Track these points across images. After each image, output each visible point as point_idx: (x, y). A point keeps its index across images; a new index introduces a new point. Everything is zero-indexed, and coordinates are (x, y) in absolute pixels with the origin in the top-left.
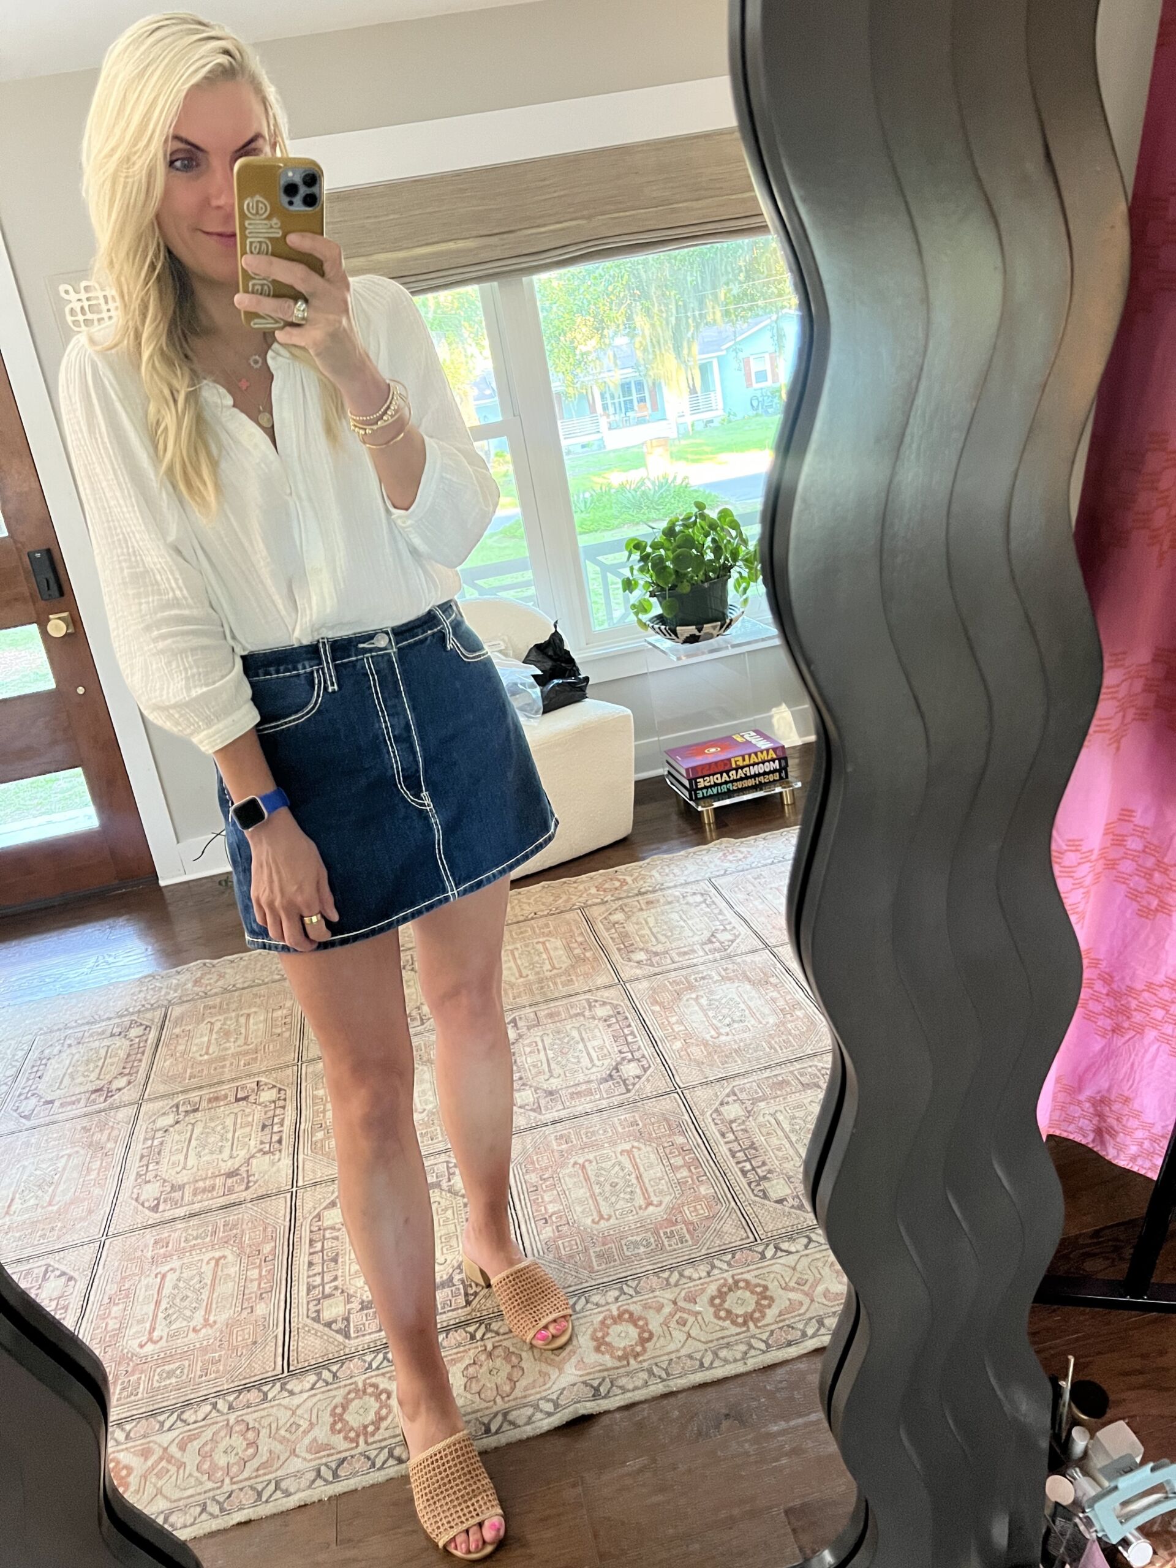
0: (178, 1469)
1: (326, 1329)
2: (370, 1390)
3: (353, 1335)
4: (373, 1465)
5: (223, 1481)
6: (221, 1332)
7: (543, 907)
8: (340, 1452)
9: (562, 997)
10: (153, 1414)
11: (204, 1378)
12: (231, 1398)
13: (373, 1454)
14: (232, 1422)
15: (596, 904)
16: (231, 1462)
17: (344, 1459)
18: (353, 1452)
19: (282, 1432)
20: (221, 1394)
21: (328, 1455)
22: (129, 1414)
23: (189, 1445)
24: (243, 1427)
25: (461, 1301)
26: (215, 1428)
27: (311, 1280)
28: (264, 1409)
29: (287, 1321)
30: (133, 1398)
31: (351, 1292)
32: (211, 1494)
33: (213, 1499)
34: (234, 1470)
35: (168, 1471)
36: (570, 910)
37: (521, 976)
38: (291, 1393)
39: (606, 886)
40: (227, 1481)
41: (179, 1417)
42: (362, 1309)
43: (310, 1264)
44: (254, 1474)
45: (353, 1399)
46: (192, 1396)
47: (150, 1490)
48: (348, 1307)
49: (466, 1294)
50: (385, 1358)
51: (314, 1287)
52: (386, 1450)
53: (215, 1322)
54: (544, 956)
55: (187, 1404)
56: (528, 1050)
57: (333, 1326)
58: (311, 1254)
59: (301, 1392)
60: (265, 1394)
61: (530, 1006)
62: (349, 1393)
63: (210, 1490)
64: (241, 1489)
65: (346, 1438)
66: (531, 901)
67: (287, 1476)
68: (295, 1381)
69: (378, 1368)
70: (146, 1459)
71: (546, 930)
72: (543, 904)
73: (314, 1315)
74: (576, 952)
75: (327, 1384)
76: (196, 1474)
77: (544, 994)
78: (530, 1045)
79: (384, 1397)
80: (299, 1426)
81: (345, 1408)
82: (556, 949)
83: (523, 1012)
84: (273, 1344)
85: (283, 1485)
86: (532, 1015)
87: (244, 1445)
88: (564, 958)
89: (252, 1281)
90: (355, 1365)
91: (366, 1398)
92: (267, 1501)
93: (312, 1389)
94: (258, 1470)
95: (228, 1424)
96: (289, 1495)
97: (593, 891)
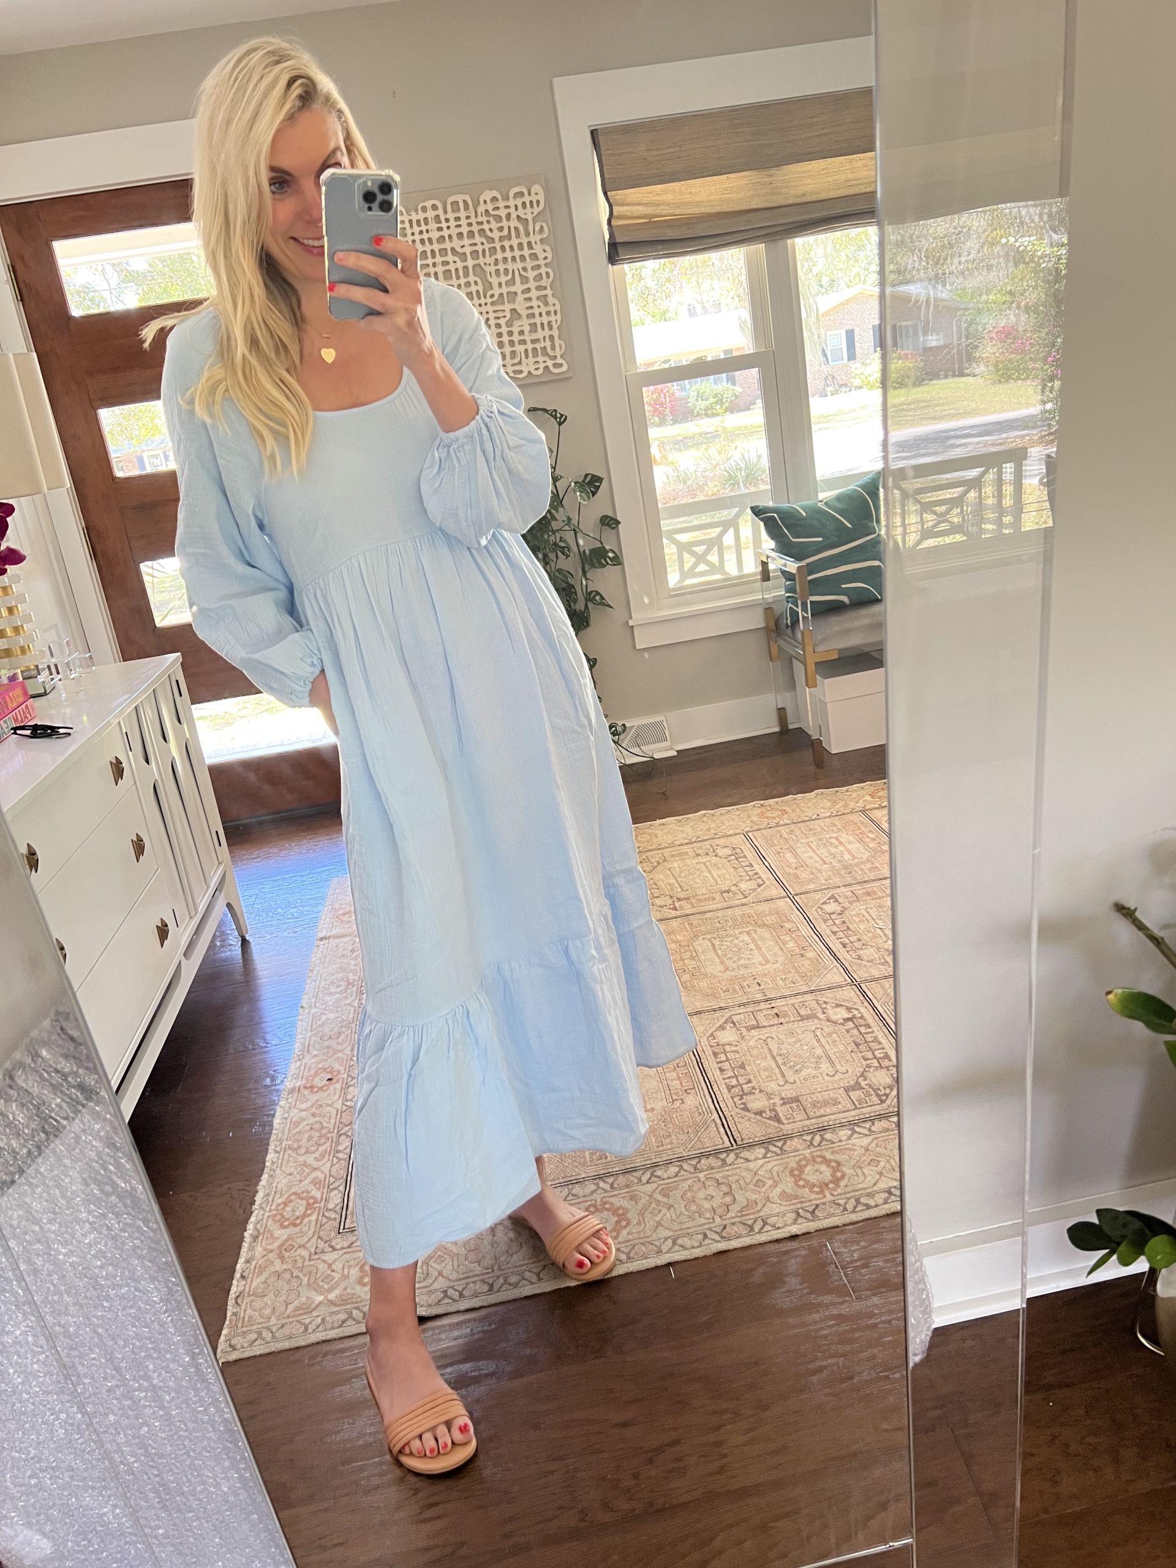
0: (669, 1210)
1: (758, 1117)
2: (819, 1160)
3: (785, 1122)
4: (845, 1209)
5: (713, 1218)
6: (663, 1116)
7: (822, 810)
8: (810, 1201)
9: (873, 881)
10: (626, 1172)
11: (661, 1148)
12: (694, 1162)
13: (842, 1202)
14: (703, 1179)
15: (876, 808)
16: (715, 1205)
17: (817, 1206)
18: (822, 1201)
19: (751, 1186)
20: (681, 1159)
21: (801, 1202)
22: (606, 1171)
23: (670, 1194)
24: (713, 1182)
25: (876, 1100)
26: (689, 1182)
27: (728, 1081)
28: (728, 1170)
29: (719, 1110)
30: (603, 1160)
31: (769, 1091)
32: (707, 1226)
33: (710, 1229)
34: (719, 1211)
35: (660, 1211)
36: (851, 812)
37: (825, 863)
38: (747, 1160)
39: (880, 794)
40: (718, 1219)
41: (652, 1175)
42: (784, 1104)
43: (722, 1070)
44: (739, 1214)
45: (806, 1166)
46: (658, 1160)
47: (651, 1224)
48: (771, 1101)
49: (878, 1095)
50: (823, 1139)
51: (733, 1087)
52: (853, 1200)
53: (653, 1109)
54: (841, 848)
55: (655, 1166)
56: (857, 920)
57: (764, 1115)
58: (718, 1063)
59: (755, 1160)
60: (724, 1161)
61: (844, 886)
62: (800, 1161)
63: (704, 1224)
64: (733, 1224)
65: (812, 1191)
66: (810, 805)
67: (771, 1216)
68: (748, 1153)
69: (819, 1145)
70: (636, 1203)
71: (834, 828)
72: (822, 808)
73: (742, 1106)
74: (871, 845)
75: (777, 1155)
76: (686, 1213)
77: (854, 878)
78: (858, 915)
79: (833, 1164)
80: (764, 1184)
81: (802, 1172)
82: (850, 842)
83: (838, 891)
84: (714, 1125)
85: (769, 1221)
86: (849, 894)
87: (721, 1195)
88: (861, 850)
89: (672, 1080)
90: (796, 1143)
91: (817, 1166)
92: (759, 1232)
93: (765, 1157)
94: (741, 1211)
95: (699, 1180)
96: (779, 1228)
97: (868, 798)
